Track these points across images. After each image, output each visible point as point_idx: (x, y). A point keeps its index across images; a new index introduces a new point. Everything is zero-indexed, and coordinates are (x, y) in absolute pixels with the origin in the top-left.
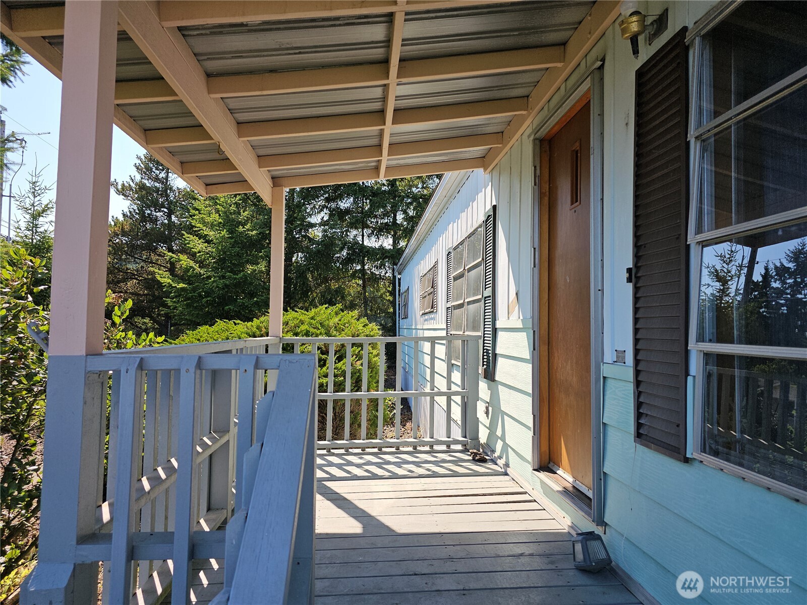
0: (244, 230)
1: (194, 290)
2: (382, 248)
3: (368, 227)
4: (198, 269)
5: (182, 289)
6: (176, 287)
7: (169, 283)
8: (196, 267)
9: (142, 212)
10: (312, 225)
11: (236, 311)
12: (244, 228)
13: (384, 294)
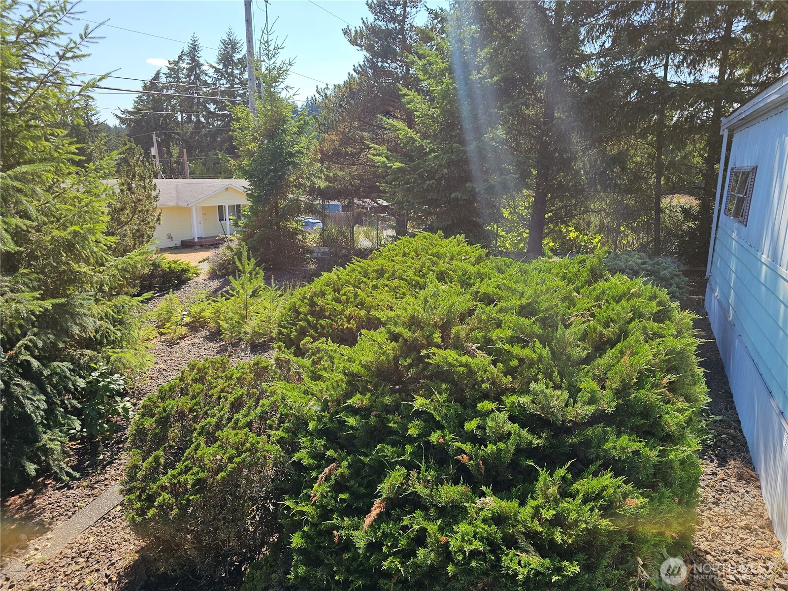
0: (480, 78)
1: (415, 169)
2: (698, 85)
3: (676, 50)
4: (419, 142)
5: (399, 169)
6: (391, 167)
7: (384, 162)
8: (417, 137)
9: (373, 66)
10: (586, 58)
11: (465, 200)
12: (479, 73)
13: (691, 154)
